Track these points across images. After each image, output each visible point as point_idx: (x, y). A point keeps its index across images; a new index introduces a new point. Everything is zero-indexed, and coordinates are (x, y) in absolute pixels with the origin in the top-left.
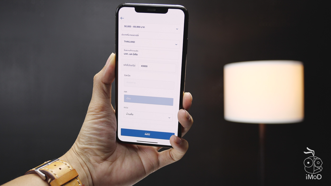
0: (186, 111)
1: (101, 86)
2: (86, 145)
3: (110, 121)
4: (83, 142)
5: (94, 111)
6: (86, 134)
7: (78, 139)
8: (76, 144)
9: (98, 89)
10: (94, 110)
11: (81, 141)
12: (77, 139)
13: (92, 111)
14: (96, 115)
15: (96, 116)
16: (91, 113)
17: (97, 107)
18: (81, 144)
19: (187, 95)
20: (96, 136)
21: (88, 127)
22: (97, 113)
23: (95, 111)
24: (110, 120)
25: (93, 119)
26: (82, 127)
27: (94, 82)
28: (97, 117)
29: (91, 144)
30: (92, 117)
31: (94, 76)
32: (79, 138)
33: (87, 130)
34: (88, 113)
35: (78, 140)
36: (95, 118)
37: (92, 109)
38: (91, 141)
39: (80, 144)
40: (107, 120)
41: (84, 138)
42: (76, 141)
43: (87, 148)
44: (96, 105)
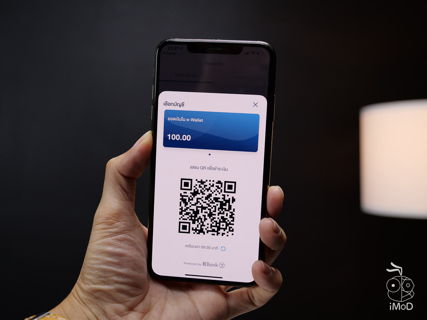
0: (272, 220)
2: (96, 284)
3: (132, 239)
4: (90, 280)
5: (103, 222)
6: (94, 264)
7: (82, 276)
8: (79, 285)
10: (104, 220)
11: (87, 279)
12: (79, 277)
13: (101, 223)
15: (109, 230)
16: (99, 225)
17: (109, 214)
18: (87, 284)
19: (275, 191)
20: (113, 266)
21: (96, 251)
22: (109, 225)
23: (106, 222)
24: (134, 237)
25: (105, 237)
26: (87, 254)
28: (110, 232)
29: (104, 283)
30: (102, 233)
33: (95, 257)
34: (95, 227)
35: (81, 278)
36: (107, 234)
37: (102, 219)
38: (105, 277)
39: (85, 284)
40: (128, 237)
41: (91, 271)
42: (78, 281)
43: (98, 291)
44: (107, 210)
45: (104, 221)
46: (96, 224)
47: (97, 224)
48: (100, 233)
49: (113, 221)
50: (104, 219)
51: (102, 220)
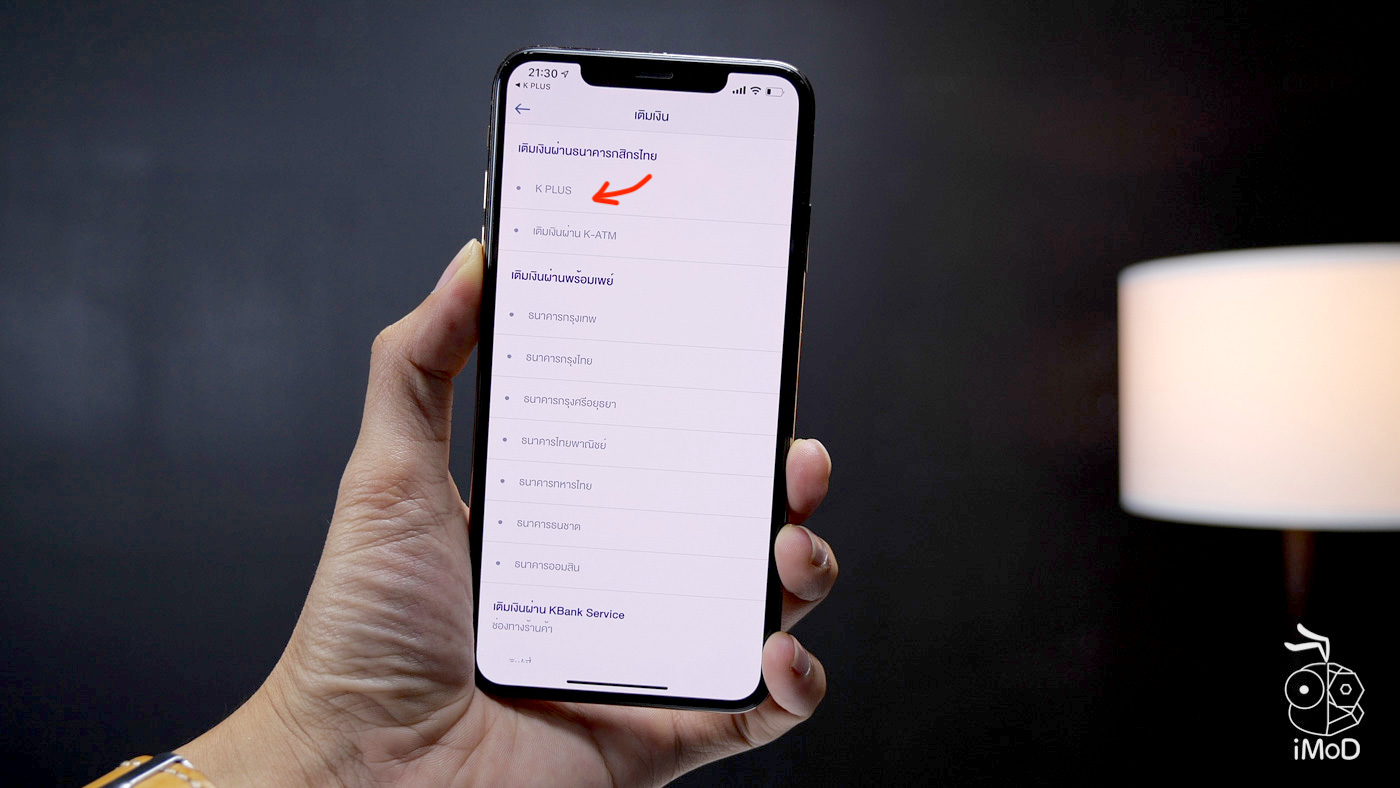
1: (403, 380)
2: (339, 674)
3: (445, 549)
4: (323, 661)
5: (365, 500)
6: (338, 619)
7: (299, 646)
9: (393, 394)
10: (366, 493)
11: (315, 657)
13: (359, 502)
14: (380, 518)
15: (382, 522)
16: (354, 508)
17: (381, 478)
18: (314, 671)
19: (809, 453)
20: (392, 628)
21: (347, 582)
22: (383, 508)
23: (373, 500)
25: (369, 542)
27: (372, 361)
28: (386, 528)
29: (363, 671)
30: (362, 530)
31: (378, 337)
32: (301, 642)
35: (297, 650)
37: (361, 490)
38: (367, 657)
39: (306, 669)
41: (329, 638)
43: (347, 692)
44: (375, 468)
45: (367, 496)
46: (345, 503)
47: (348, 506)
48: (358, 531)
49: (392, 497)
50: (367, 490)
51: (361, 493)
